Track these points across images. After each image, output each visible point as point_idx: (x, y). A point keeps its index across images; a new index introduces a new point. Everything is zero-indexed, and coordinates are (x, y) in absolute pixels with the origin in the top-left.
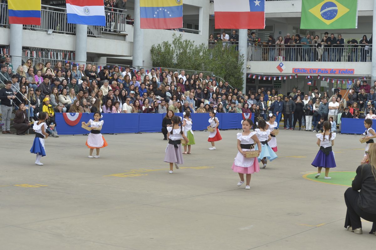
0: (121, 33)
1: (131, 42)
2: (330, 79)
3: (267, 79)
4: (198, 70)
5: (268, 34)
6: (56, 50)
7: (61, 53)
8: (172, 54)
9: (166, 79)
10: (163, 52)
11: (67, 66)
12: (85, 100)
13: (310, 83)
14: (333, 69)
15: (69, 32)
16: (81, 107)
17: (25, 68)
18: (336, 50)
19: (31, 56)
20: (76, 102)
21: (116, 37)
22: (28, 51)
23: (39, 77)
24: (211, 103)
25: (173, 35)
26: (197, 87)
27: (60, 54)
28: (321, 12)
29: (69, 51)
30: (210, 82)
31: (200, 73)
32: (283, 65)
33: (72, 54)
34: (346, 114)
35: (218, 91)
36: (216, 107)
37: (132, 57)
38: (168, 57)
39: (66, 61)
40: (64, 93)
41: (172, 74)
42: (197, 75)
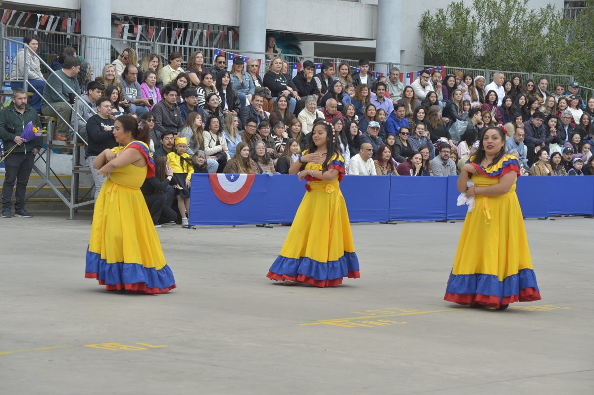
1: (373, 5)
4: (535, 70)
6: (193, 24)
7: (205, 31)
8: (472, 33)
10: (450, 30)
12: (261, 144)
16: (251, 161)
17: (119, 67)
19: (129, 38)
20: (241, 149)
22: (123, 25)
23: (151, 87)
24: (565, 151)
26: (532, 113)
27: (202, 33)
29: (224, 27)
30: (563, 101)
31: (542, 78)
35: (586, 124)
36: (578, 161)
37: (375, 41)
38: (461, 41)
39: (217, 50)
40: (213, 128)
41: (471, 81)
42: (531, 83)
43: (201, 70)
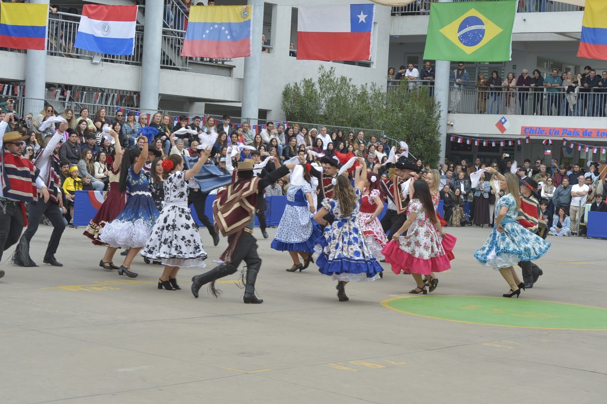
0: (225, 63)
1: (240, 79)
2: (582, 146)
3: (489, 144)
4: (358, 126)
5: (486, 70)
6: (108, 89)
7: (116, 95)
9: (294, 140)
10: (302, 96)
11: (119, 116)
13: (549, 151)
14: (586, 130)
15: (131, 61)
18: (598, 98)
19: (60, 99)
21: (216, 70)
22: (57, 90)
25: (320, 68)
27: (114, 95)
28: (458, 32)
29: (131, 92)
30: (373, 147)
31: (360, 131)
32: (506, 121)
33: (135, 96)
34: (598, 205)
37: (241, 103)
38: (308, 104)
39: (118, 108)
40: (101, 159)
41: (306, 131)
42: (351, 134)
43: (104, 121)
